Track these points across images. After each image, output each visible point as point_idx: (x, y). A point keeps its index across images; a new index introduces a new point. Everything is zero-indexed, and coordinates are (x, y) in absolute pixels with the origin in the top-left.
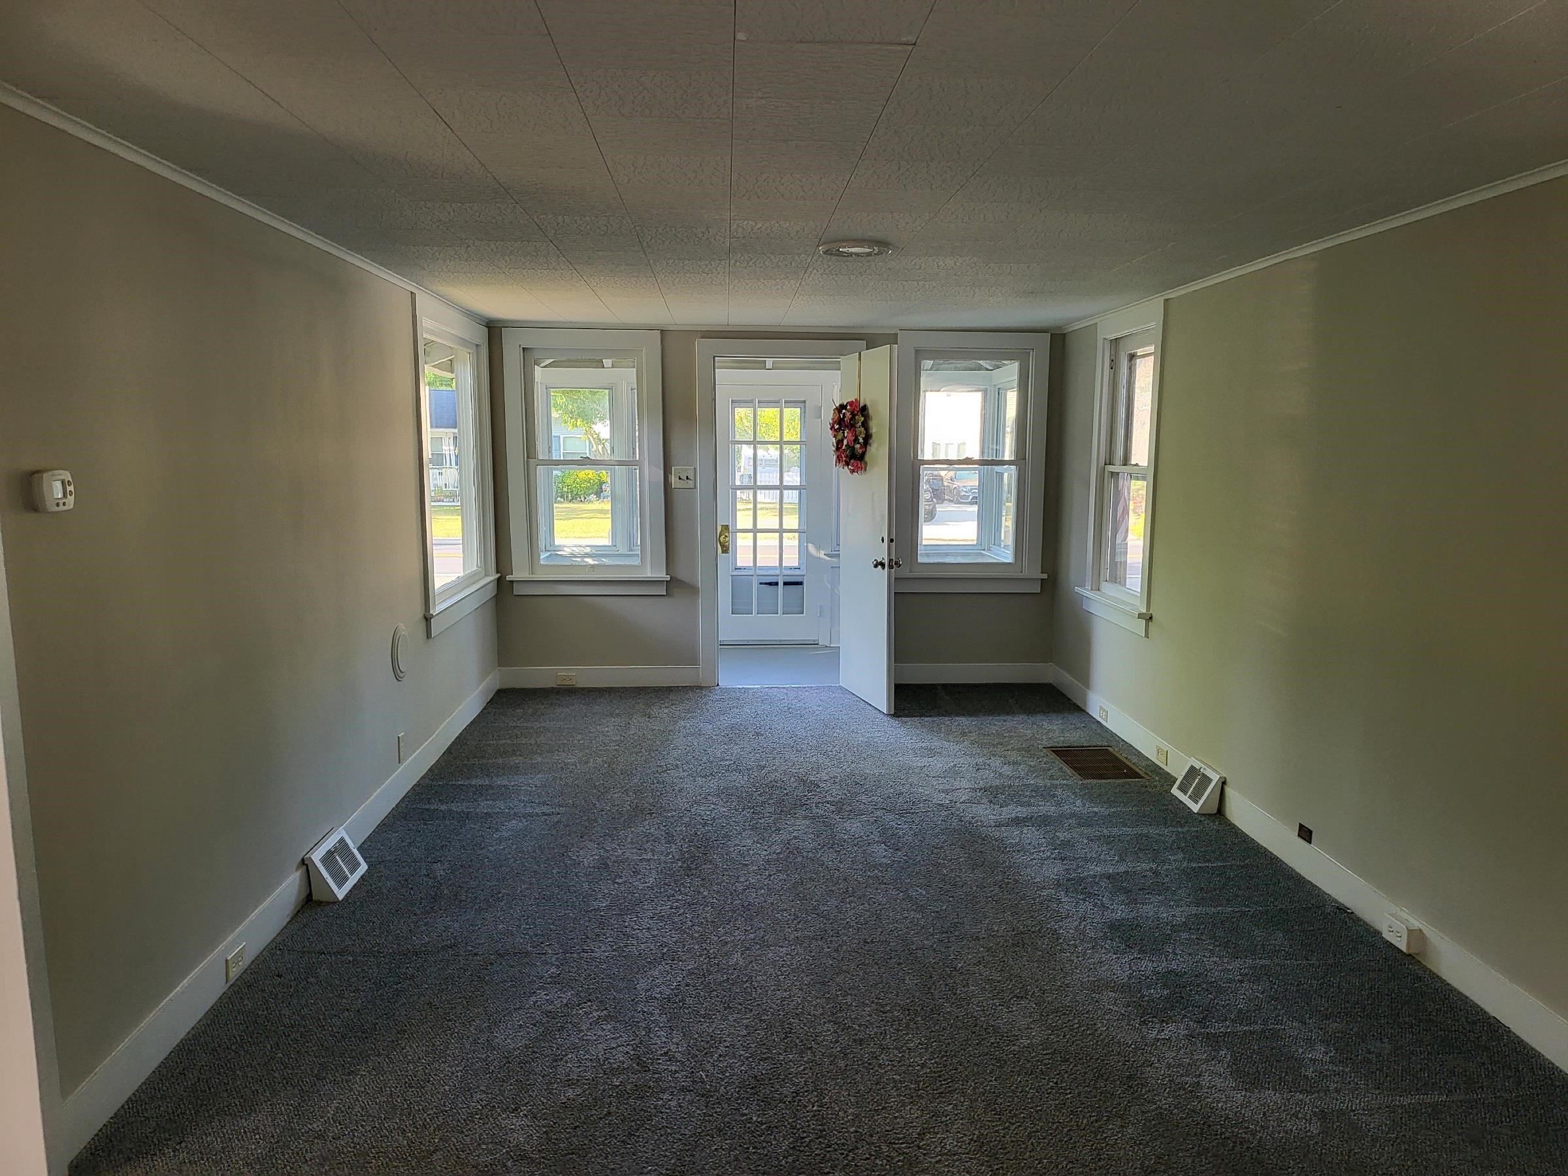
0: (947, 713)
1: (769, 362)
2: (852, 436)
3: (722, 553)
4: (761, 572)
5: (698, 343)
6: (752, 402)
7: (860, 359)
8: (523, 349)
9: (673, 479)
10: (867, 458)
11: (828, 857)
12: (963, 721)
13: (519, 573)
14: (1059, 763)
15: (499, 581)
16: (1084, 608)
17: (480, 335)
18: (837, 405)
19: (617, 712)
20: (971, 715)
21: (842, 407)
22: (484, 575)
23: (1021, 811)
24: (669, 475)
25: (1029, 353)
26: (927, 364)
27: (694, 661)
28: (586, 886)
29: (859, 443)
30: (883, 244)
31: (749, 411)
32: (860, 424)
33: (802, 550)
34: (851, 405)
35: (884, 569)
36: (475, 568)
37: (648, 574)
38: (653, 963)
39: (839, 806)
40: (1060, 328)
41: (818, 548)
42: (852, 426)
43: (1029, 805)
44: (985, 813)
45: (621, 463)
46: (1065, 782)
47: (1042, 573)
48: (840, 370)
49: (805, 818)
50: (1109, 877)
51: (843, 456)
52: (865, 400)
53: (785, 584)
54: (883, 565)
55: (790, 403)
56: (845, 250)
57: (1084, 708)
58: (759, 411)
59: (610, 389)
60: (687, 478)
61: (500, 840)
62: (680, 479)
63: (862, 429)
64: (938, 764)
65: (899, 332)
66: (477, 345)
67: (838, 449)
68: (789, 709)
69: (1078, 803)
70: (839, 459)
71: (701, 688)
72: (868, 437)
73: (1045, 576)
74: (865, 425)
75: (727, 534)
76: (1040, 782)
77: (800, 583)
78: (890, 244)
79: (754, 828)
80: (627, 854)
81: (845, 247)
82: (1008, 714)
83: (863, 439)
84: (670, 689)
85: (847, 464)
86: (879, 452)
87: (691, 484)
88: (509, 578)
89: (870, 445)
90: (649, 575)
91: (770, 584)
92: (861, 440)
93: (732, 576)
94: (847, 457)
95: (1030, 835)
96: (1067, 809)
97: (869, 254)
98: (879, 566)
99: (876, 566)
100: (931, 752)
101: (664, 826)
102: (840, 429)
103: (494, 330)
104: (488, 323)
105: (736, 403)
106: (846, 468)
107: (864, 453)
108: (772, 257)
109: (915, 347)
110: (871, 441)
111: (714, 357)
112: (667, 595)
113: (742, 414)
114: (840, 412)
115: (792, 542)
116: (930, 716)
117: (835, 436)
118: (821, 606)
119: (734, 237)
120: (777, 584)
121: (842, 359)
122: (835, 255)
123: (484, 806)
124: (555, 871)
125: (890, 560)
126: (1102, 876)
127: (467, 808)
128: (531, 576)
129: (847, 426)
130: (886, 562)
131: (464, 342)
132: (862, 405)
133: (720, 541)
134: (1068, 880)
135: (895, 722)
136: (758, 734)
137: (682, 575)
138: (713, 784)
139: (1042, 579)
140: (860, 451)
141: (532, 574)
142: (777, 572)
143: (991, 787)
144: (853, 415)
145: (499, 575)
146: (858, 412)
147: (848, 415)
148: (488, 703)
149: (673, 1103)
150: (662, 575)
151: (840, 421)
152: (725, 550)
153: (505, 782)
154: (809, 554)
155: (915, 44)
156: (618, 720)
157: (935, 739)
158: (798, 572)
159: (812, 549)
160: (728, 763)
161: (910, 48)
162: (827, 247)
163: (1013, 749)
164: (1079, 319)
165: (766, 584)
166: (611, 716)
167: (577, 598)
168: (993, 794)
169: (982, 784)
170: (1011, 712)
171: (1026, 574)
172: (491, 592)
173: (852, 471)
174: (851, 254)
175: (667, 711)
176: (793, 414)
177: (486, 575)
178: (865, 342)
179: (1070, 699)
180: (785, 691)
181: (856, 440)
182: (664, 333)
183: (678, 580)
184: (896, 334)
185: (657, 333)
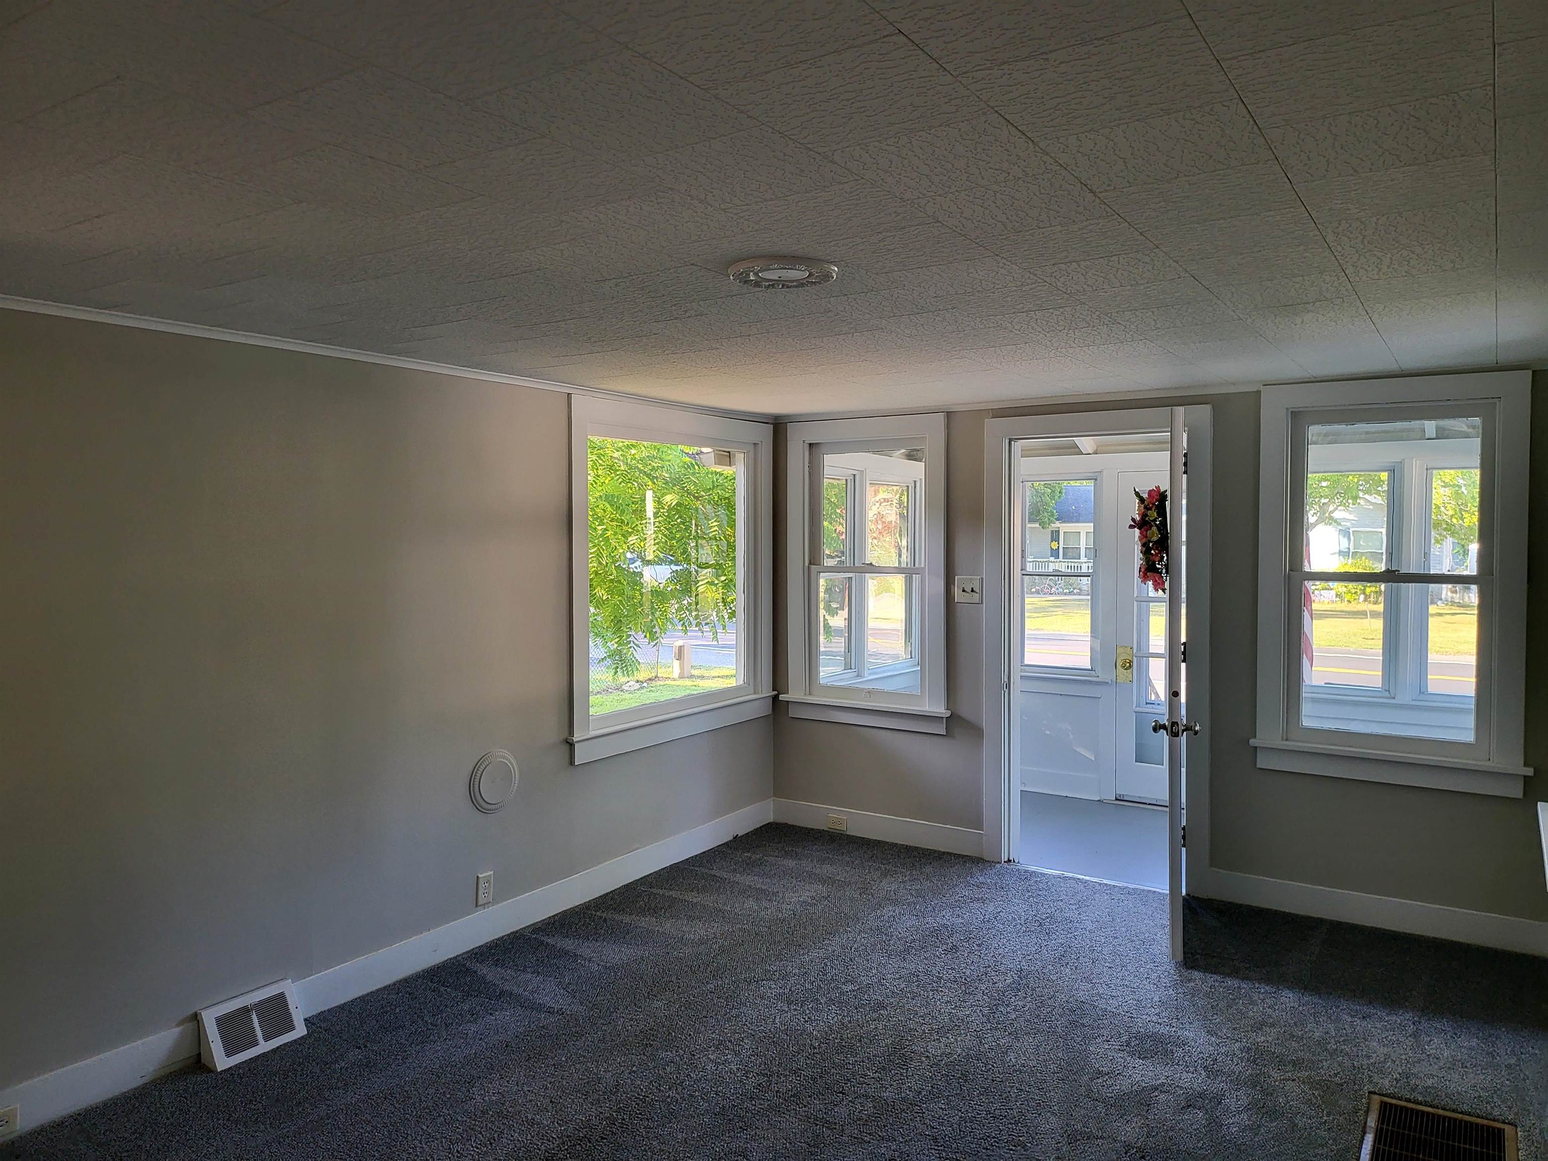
2: (1144, 538)
5: (991, 424)
8: (809, 445)
9: (957, 591)
13: (794, 694)
15: (775, 699)
17: (766, 433)
22: (750, 692)
24: (952, 586)
25: (1496, 403)
26: (1314, 430)
27: (978, 824)
34: (1149, 497)
37: (924, 706)
42: (1145, 524)
47: (1523, 766)
54: (1166, 729)
60: (972, 591)
62: (964, 591)
65: (1262, 388)
66: (762, 444)
70: (1141, 571)
71: (985, 860)
73: (1530, 772)
85: (1146, 577)
87: (976, 597)
88: (785, 697)
90: (927, 708)
99: (1155, 729)
103: (779, 428)
104: (772, 421)
106: (1147, 583)
109: (1291, 407)
111: (1010, 440)
112: (948, 735)
125: (1173, 724)
128: (806, 698)
130: (1168, 724)
137: (965, 711)
139: (1525, 776)
141: (809, 695)
145: (775, 692)
148: (734, 838)
150: (940, 710)
167: (853, 727)
171: (1497, 763)
172: (767, 709)
173: (1155, 589)
177: (762, 691)
182: (949, 415)
183: (959, 717)
184: (1259, 392)
185: (941, 416)
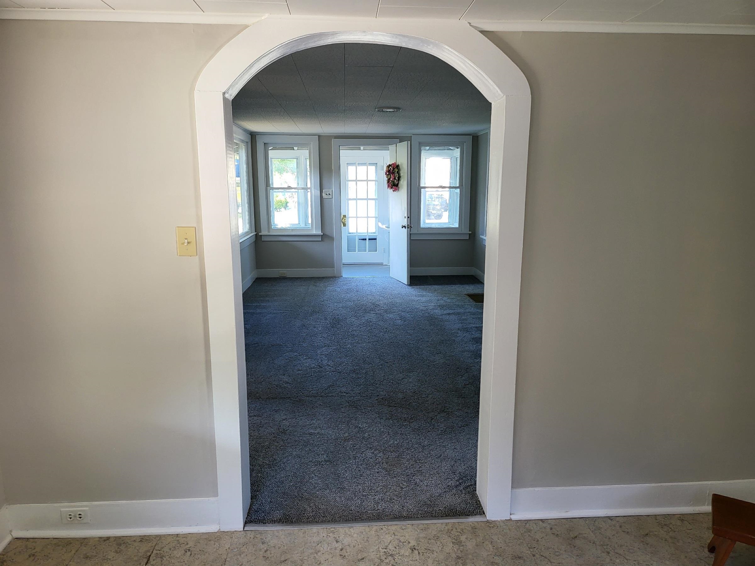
0: (430, 285)
1: (362, 148)
2: (393, 177)
3: (343, 226)
4: (359, 235)
5: (333, 140)
6: (355, 164)
7: (396, 146)
8: (264, 143)
9: (324, 195)
10: (399, 185)
11: (381, 323)
12: (436, 287)
13: (264, 232)
14: (468, 298)
15: (256, 235)
16: (483, 243)
17: (248, 138)
18: (388, 165)
19: (303, 284)
20: (439, 285)
21: (390, 165)
22: (250, 232)
23: (452, 311)
24: (322, 193)
25: (463, 144)
26: (424, 148)
27: (333, 267)
28: (298, 330)
29: (396, 180)
30: (398, 108)
31: (354, 167)
32: (396, 172)
33: (377, 225)
34: (393, 165)
35: (405, 228)
36: (247, 230)
37: (314, 232)
38: (322, 347)
39: (386, 311)
40: (476, 134)
41: (383, 224)
42: (393, 173)
43: (454, 310)
44: (438, 312)
45: (303, 189)
46: (469, 304)
47: (469, 231)
48: (389, 150)
49: (374, 313)
50: (476, 327)
51: (390, 185)
52: (398, 163)
53: (369, 239)
54: (405, 227)
55: (371, 164)
56: (385, 110)
57: (482, 282)
58: (358, 167)
59: (297, 159)
60: (329, 194)
61: (266, 319)
62: (326, 194)
63: (397, 174)
64: (424, 299)
65: (412, 135)
66: (247, 142)
67: (388, 182)
68: (369, 284)
69: (472, 309)
70: (388, 186)
71: (335, 277)
72: (399, 178)
73: (471, 232)
74: (398, 173)
75: (345, 219)
76: (460, 304)
77: (375, 239)
78: (400, 108)
79: (355, 316)
80: (311, 322)
81: (384, 109)
82: (454, 284)
83: (398, 178)
84: (323, 278)
85: (392, 188)
86: (404, 183)
87: (330, 197)
88: (260, 234)
89: (400, 180)
91: (363, 239)
92: (397, 179)
93: (347, 236)
94: (391, 185)
95: (452, 317)
96: (467, 310)
97: (393, 111)
98: (404, 228)
99: (402, 227)
100: (423, 296)
101: (324, 316)
102: (389, 174)
103: (253, 136)
104: (250, 133)
105: (348, 164)
106: (391, 189)
107: (398, 184)
108: (360, 112)
109: (418, 142)
110: (401, 179)
111: (339, 146)
112: (322, 240)
113: (351, 169)
114: (389, 168)
115: (372, 222)
116: (424, 285)
117: (387, 177)
118: (384, 248)
119: (346, 107)
120: (366, 239)
121: (390, 146)
122: (382, 111)
123: (258, 311)
124: (287, 327)
125: (408, 225)
126: (474, 327)
127: (253, 311)
128: (268, 233)
129: (391, 173)
130: (406, 226)
131: (242, 141)
132: (397, 165)
133: (342, 222)
134: (462, 328)
135: (410, 287)
136: (357, 291)
137: (327, 233)
138: (341, 305)
139: (469, 234)
140: (397, 183)
141: (269, 232)
142: (366, 234)
143: (442, 305)
144: (394, 169)
145: (256, 233)
146: (395, 167)
147: (392, 169)
148: (253, 282)
149: (330, 374)
150: (320, 233)
151: (389, 171)
152: (344, 225)
153: (265, 305)
154: (379, 226)
155: (393, 67)
156: (304, 287)
157: (424, 292)
158: (375, 234)
159: (380, 224)
160: (346, 299)
161: (392, 68)
162: (379, 109)
163: (453, 295)
164: (482, 130)
165: (362, 239)
166: (301, 286)
167: (286, 242)
168: (442, 307)
169: (438, 304)
170: (455, 284)
171: (463, 232)
172: (253, 239)
173: (394, 191)
174: (387, 111)
175: (322, 284)
176: (372, 169)
177: (251, 233)
178: (399, 140)
179: (479, 280)
180: (369, 278)
181: (395, 179)
182: (319, 136)
183: (326, 235)
184: (411, 136)
185: (318, 136)
